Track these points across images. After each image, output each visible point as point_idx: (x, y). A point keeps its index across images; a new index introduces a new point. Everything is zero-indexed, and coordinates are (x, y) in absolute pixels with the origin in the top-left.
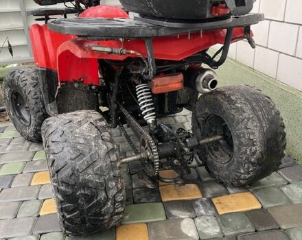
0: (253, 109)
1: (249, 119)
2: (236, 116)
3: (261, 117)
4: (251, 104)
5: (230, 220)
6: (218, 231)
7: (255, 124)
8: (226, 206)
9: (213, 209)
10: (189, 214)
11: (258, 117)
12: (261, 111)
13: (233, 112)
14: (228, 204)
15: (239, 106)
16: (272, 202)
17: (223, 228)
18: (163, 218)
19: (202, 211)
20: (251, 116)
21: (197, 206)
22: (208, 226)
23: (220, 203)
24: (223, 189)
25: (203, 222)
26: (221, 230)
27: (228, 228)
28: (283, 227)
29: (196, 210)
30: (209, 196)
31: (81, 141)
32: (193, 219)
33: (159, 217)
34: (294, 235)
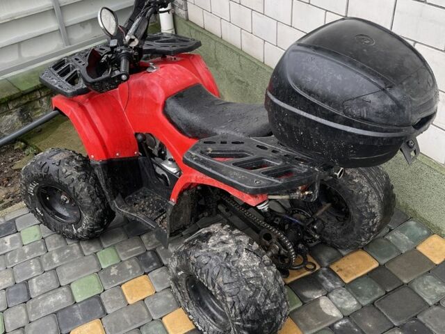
0: (369, 181)
1: (368, 193)
2: (356, 191)
3: (377, 188)
4: (365, 176)
5: (360, 288)
6: (356, 303)
7: (374, 196)
8: (348, 272)
9: (338, 279)
10: (320, 291)
11: (375, 188)
12: (376, 181)
13: (351, 188)
14: (349, 269)
15: (356, 181)
16: (386, 257)
17: (358, 298)
18: (300, 304)
19: (331, 285)
20: (369, 190)
21: (323, 280)
22: (345, 301)
23: (341, 270)
24: (335, 252)
25: (338, 297)
26: (357, 301)
27: (363, 298)
28: (405, 281)
29: (323, 284)
30: (326, 264)
31: (251, 275)
32: (326, 295)
33: (295, 304)
34: (417, 288)
